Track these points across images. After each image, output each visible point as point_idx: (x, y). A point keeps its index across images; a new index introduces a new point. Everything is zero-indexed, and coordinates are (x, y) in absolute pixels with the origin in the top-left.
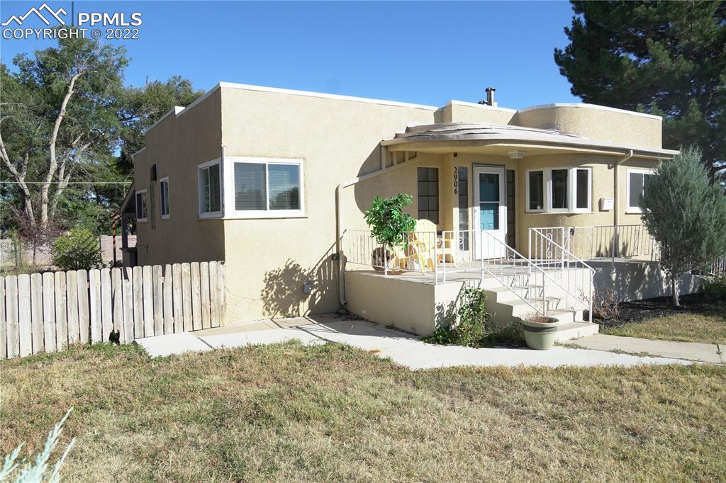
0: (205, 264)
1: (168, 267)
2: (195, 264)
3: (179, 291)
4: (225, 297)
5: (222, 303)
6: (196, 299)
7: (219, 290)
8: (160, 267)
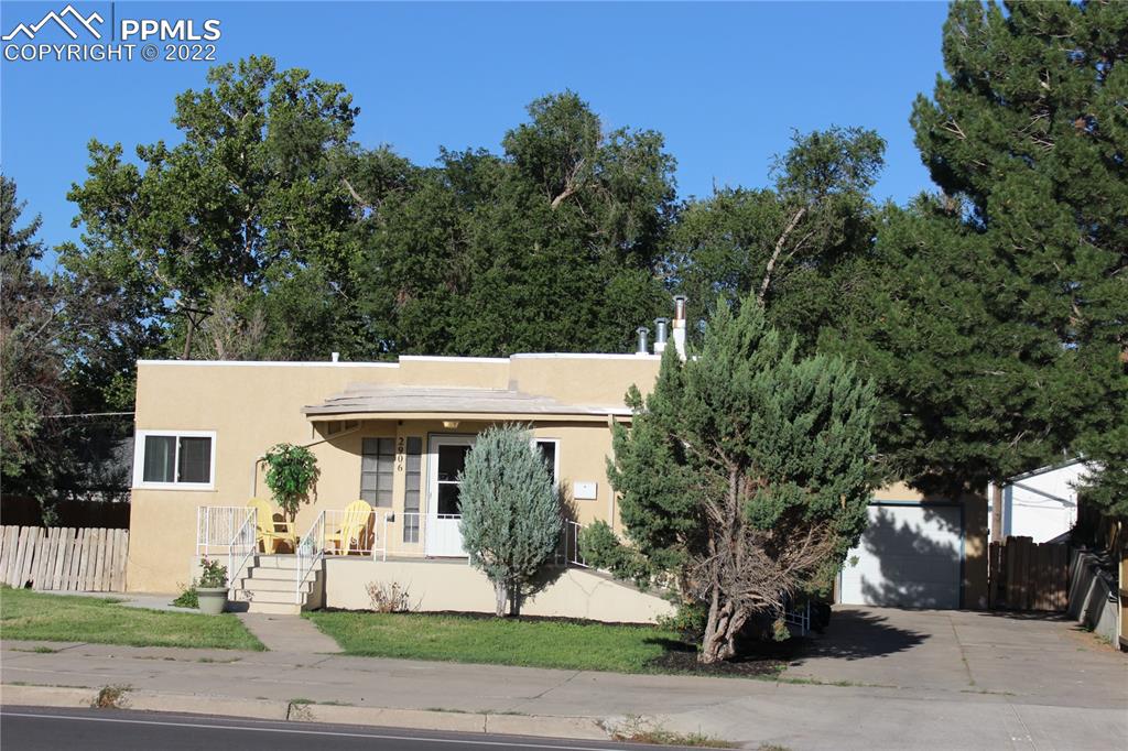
0: (111, 530)
1: (81, 530)
2: (103, 530)
3: (87, 553)
4: (126, 564)
5: (122, 569)
6: (100, 561)
7: (120, 557)
8: (74, 530)
